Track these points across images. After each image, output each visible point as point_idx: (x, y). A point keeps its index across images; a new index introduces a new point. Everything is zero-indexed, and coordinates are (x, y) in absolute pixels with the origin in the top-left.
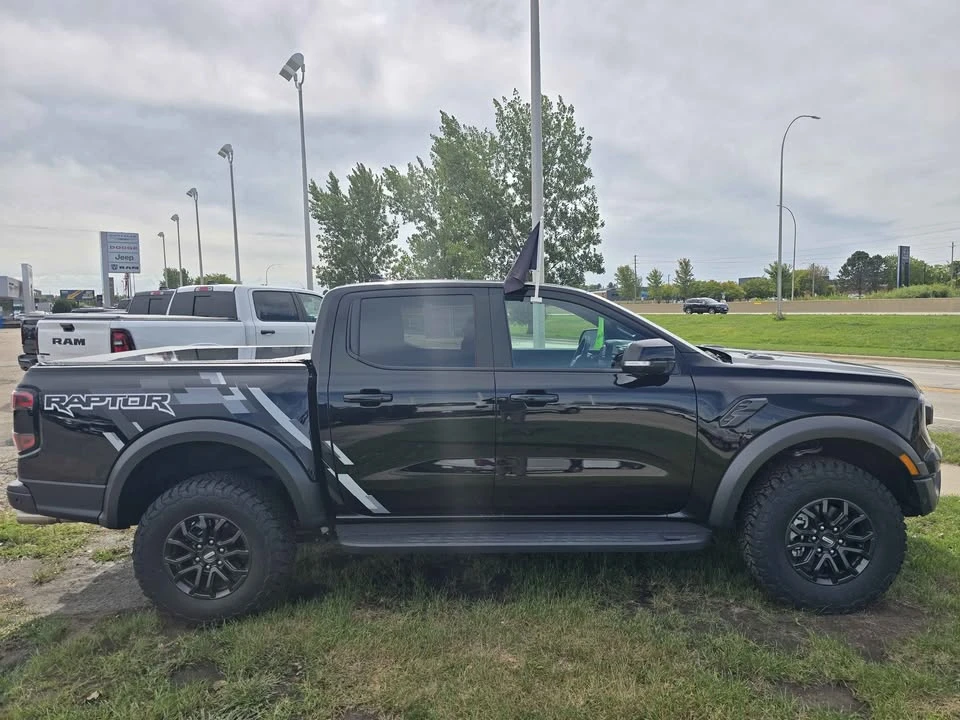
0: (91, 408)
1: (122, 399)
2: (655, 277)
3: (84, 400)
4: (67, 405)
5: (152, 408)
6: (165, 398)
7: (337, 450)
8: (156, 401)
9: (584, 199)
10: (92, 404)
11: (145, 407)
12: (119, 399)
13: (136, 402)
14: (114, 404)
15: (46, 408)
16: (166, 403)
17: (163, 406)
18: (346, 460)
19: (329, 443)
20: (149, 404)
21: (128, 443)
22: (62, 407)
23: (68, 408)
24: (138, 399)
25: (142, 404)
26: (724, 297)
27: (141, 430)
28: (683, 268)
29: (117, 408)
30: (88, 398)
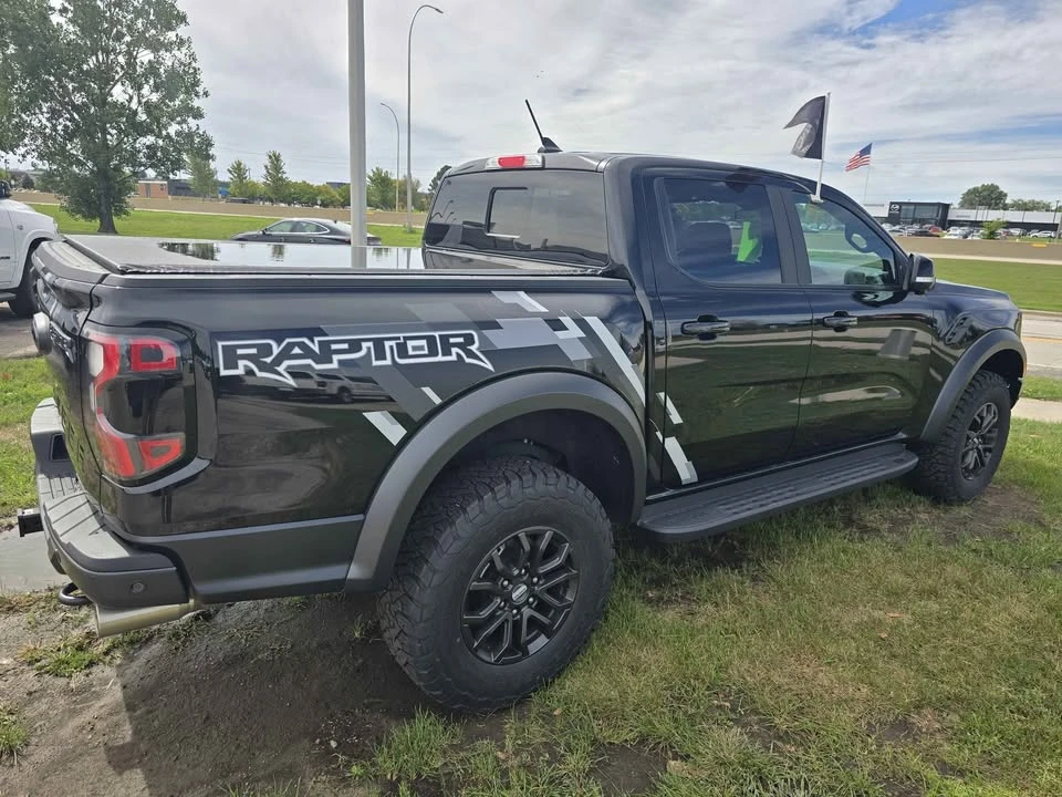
0: (335, 365)
1: (393, 343)
2: (238, 170)
3: (316, 348)
4: (278, 360)
5: (453, 358)
6: (469, 340)
7: (670, 405)
8: (455, 345)
9: (175, 52)
10: (336, 358)
11: (440, 358)
12: (387, 344)
13: (421, 348)
14: (381, 355)
15: (223, 372)
16: (474, 348)
17: (471, 354)
18: (676, 418)
19: (662, 395)
20: (447, 352)
21: (413, 427)
22: (263, 367)
23: (281, 369)
24: (423, 343)
25: (433, 352)
26: (319, 202)
27: (437, 401)
28: (272, 162)
29: (388, 362)
30: (324, 346)
